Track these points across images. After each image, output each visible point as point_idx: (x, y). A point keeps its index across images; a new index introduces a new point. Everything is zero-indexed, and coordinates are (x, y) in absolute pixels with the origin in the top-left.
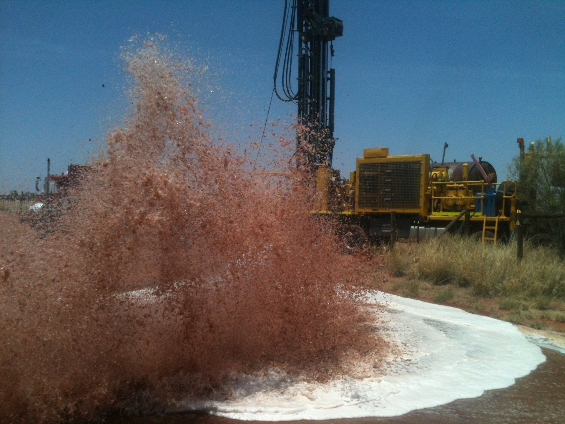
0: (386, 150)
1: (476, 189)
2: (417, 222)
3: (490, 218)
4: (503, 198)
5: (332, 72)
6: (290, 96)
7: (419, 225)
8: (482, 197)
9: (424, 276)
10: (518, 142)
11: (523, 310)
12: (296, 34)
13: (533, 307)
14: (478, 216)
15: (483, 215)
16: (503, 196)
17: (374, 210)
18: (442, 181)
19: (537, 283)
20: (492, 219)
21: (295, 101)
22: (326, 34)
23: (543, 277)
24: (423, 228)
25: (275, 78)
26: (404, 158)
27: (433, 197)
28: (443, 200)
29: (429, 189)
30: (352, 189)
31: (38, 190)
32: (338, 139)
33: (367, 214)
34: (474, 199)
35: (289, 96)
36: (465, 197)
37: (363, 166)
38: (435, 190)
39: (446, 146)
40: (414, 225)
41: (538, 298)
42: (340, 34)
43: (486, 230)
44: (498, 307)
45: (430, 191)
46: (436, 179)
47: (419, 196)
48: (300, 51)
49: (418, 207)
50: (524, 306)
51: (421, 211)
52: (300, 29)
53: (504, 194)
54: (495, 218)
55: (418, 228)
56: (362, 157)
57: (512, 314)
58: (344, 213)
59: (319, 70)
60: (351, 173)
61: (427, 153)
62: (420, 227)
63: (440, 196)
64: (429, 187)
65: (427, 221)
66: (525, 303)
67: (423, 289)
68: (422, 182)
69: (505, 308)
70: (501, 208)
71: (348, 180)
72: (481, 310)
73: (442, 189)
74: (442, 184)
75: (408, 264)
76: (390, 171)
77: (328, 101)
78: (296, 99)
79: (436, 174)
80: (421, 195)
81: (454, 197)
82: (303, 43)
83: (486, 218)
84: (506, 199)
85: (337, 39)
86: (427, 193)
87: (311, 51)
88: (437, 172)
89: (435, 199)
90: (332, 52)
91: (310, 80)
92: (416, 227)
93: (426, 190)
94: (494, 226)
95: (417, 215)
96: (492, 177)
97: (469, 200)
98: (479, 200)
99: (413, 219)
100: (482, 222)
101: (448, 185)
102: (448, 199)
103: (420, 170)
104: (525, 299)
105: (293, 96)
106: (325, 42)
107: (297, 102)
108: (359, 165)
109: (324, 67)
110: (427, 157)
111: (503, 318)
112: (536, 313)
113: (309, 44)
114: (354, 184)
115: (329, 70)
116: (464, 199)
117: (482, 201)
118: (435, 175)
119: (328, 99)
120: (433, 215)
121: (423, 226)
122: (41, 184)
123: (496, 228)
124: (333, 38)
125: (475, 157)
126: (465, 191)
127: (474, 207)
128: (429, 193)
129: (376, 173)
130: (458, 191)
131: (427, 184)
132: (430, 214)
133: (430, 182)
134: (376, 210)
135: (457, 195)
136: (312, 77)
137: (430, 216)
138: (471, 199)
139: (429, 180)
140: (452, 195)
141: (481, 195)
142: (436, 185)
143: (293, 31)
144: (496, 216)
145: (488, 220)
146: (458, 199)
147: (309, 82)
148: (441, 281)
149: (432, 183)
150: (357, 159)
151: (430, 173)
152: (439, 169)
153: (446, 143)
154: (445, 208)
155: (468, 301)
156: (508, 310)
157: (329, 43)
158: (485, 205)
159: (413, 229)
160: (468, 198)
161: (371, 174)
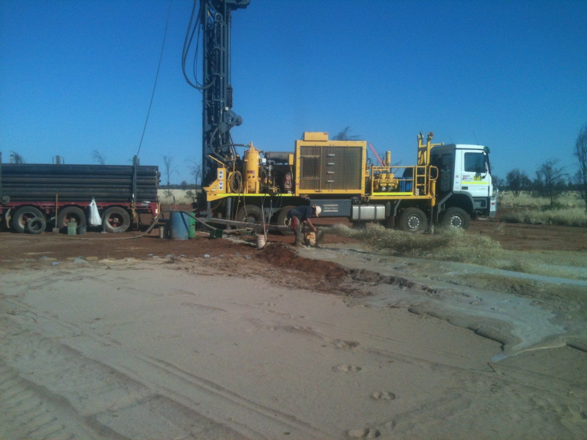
7: (360, 205)
14: (408, 195)
15: (414, 194)
16: (429, 179)
17: (316, 191)
24: (364, 207)
27: (373, 179)
29: (367, 172)
33: (309, 196)
37: (303, 149)
40: (356, 205)
49: (359, 188)
51: (362, 191)
65: (368, 201)
68: (364, 166)
76: (333, 155)
80: (362, 177)
84: (431, 181)
92: (358, 207)
103: (362, 155)
108: (299, 147)
114: (294, 166)
117: (413, 183)
129: (318, 156)
137: (371, 197)
159: (355, 208)
161: (312, 156)
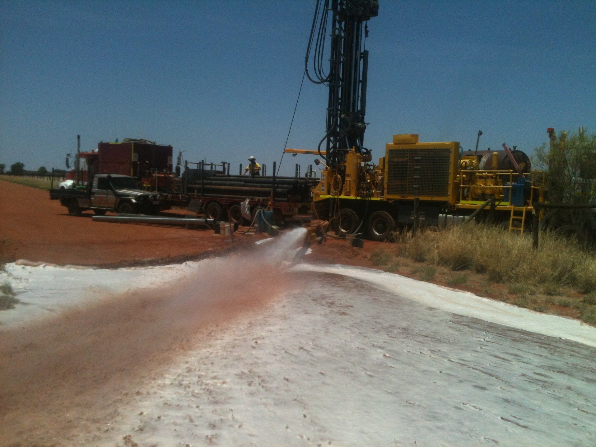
0: (416, 136)
1: (505, 179)
2: (445, 210)
3: (517, 208)
4: (531, 189)
5: (366, 53)
6: (322, 78)
7: (447, 213)
8: (511, 186)
9: (443, 261)
10: (548, 132)
11: (530, 294)
12: (330, 14)
13: (540, 293)
14: (506, 206)
15: (511, 204)
16: (531, 186)
17: (402, 197)
18: (471, 169)
19: (548, 271)
20: (519, 209)
21: (326, 83)
22: (360, 13)
23: (554, 264)
24: (451, 216)
25: (307, 59)
26: (434, 145)
27: (461, 185)
28: (472, 188)
29: (458, 177)
30: (381, 175)
31: (68, 167)
32: (369, 123)
33: (396, 201)
34: (504, 188)
35: (320, 78)
36: (494, 186)
37: (391, 152)
38: (464, 178)
39: (480, 133)
40: (443, 213)
41: (546, 285)
42: (375, 14)
43: (514, 220)
44: (507, 291)
45: (459, 179)
46: (465, 168)
47: (448, 184)
48: (334, 32)
49: (446, 195)
50: (531, 291)
51: (449, 199)
52: (334, 8)
53: (532, 184)
54: (523, 209)
55: (446, 216)
56: (391, 143)
57: (518, 297)
58: (372, 199)
59: (351, 52)
60: (380, 159)
61: (457, 141)
62: (448, 215)
63: (469, 184)
64: (458, 176)
65: (455, 210)
66: (533, 288)
67: (440, 274)
68: (451, 170)
69: (513, 292)
70: (529, 199)
71: (378, 166)
72: (491, 293)
73: (471, 178)
74: (471, 172)
75: (429, 250)
76: (419, 158)
77: (361, 84)
78: (328, 81)
79: (466, 163)
80: (449, 183)
81: (483, 186)
82: (337, 23)
83: (514, 208)
84: (534, 189)
85: (372, 19)
86: (455, 181)
87: (345, 31)
88: (466, 161)
89: (464, 188)
90: (367, 32)
91: (342, 62)
92: (444, 215)
93: (455, 178)
94: (522, 216)
95: (445, 203)
96: (522, 167)
97: (498, 189)
98: (508, 189)
99: (441, 207)
100: (510, 211)
101: (477, 174)
102: (477, 188)
103: (449, 158)
104: (535, 285)
105: (325, 78)
106: (360, 22)
107: (328, 85)
108: (388, 151)
109: (357, 49)
110: (457, 145)
111: (510, 301)
112: (541, 298)
113: (343, 23)
114: (383, 170)
115: (362, 51)
116: (493, 188)
117: (510, 191)
118: (464, 163)
119: (360, 82)
120: (461, 204)
121: (451, 214)
122: (72, 160)
123: (523, 218)
124: (367, 18)
125: (506, 146)
126: (494, 180)
127: (502, 197)
128: (458, 181)
129: (405, 160)
130: (487, 180)
131: (456, 172)
132: (459, 203)
133: (459, 171)
134: (405, 197)
135: (485, 184)
136: (344, 58)
137: (459, 205)
138: (499, 188)
139: (458, 168)
140: (480, 184)
141: (510, 185)
142: (464, 173)
143: (327, 10)
144: (524, 206)
145: (515, 210)
146: (487, 188)
147: (342, 64)
148: (458, 266)
149: (461, 172)
150: (387, 144)
151: (459, 161)
152: (470, 157)
153: (480, 131)
154: (474, 197)
155: (480, 286)
156: (516, 294)
157: (364, 23)
158: (514, 194)
159: (441, 217)
160: (496, 188)
161: (401, 160)
